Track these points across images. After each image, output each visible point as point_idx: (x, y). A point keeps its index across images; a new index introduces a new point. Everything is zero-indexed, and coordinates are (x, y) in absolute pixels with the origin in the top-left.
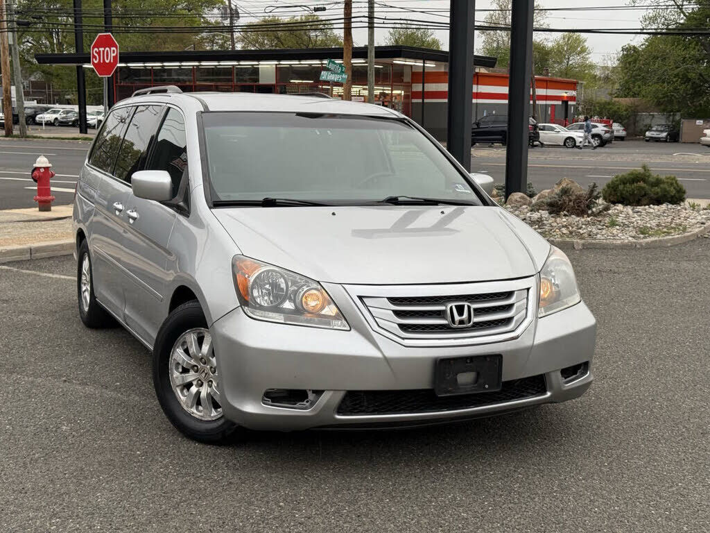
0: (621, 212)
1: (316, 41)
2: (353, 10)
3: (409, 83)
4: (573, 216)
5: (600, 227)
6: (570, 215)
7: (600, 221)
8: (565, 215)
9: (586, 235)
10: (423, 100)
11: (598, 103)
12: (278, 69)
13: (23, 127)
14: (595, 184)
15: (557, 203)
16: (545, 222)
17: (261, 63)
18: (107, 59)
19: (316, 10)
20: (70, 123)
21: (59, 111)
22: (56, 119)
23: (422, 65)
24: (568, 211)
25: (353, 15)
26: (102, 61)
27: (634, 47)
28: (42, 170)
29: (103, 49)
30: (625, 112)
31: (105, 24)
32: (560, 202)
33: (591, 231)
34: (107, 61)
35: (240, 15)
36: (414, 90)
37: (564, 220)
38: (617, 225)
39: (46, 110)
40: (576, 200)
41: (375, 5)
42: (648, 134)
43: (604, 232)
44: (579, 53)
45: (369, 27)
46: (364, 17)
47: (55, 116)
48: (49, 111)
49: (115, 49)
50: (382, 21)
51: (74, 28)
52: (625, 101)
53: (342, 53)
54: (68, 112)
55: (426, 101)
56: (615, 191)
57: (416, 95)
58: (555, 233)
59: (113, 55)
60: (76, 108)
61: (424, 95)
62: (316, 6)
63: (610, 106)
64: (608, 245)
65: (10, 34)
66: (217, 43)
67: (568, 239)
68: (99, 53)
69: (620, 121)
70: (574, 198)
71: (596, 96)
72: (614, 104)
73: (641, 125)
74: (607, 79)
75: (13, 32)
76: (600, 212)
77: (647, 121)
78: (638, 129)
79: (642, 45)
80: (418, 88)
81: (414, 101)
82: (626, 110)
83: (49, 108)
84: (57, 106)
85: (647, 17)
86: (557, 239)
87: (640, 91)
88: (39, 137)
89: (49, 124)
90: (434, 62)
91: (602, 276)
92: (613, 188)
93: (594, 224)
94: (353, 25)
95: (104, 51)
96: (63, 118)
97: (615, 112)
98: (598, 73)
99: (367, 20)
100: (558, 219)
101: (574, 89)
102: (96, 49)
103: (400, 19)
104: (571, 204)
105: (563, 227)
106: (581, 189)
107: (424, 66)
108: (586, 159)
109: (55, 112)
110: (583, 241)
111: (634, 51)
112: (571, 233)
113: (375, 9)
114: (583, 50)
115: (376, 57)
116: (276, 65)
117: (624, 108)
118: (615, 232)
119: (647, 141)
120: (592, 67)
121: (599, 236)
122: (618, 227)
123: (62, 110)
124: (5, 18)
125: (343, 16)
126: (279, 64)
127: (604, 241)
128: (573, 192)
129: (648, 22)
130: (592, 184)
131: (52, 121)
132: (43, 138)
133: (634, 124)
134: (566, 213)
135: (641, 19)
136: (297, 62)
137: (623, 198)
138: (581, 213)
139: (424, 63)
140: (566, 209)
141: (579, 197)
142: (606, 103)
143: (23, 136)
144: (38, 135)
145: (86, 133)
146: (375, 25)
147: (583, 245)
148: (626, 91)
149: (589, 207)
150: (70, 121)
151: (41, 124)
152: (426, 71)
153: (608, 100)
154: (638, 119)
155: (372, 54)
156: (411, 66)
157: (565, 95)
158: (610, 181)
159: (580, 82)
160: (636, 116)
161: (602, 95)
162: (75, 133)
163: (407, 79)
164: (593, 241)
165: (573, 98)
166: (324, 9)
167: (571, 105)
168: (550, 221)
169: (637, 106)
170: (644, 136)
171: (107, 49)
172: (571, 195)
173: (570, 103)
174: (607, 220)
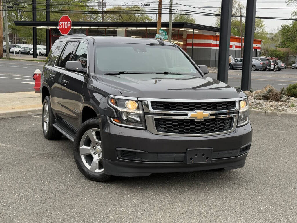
0: (295, 101)
1: (138, 18)
2: (162, 6)
3: (186, 39)
4: (274, 102)
5: (287, 107)
6: (273, 101)
7: (287, 104)
8: (270, 101)
9: (282, 110)
10: (193, 47)
11: (270, 50)
12: (126, 31)
13: (8, 54)
14: (284, 88)
15: (267, 96)
16: (262, 104)
17: (118, 28)
18: (66, 27)
19: (146, 5)
20: (26, 53)
21: (21, 47)
22: (20, 51)
23: (193, 31)
24: (272, 99)
25: (162, 8)
26: (63, 28)
27: (287, 26)
28: (38, 75)
29: (64, 22)
30: (283, 55)
31: (47, 8)
32: (268, 96)
33: (283, 109)
34: (66, 28)
35: (107, 6)
36: (188, 42)
37: (271, 103)
38: (295, 106)
39: (15, 46)
40: (275, 94)
41: (173, 4)
42: (293, 65)
43: (289, 109)
44: (261, 27)
45: (170, 14)
46: (168, 9)
47: (19, 49)
48: (16, 47)
49: (69, 22)
50: (176, 11)
51: (32, 10)
52: (283, 50)
53: (157, 25)
54: (25, 48)
55: (194, 47)
56: (290, 91)
57: (189, 44)
58: (267, 109)
59: (69, 25)
60: (31, 46)
61: (193, 44)
62: (145, 3)
63: (276, 52)
64: (292, 115)
65: (4, 12)
66: (93, 18)
67: (274, 112)
68: (62, 24)
69: (280, 59)
70: (274, 94)
71: (269, 48)
72: (277, 51)
73: (290, 61)
74: (272, 39)
75: (5, 10)
76: (286, 100)
77: (293, 59)
78: (289, 63)
79: (291, 24)
80: (190, 41)
81: (188, 47)
82: (283, 54)
83: (16, 46)
84: (20, 45)
85: (294, 12)
86: (270, 112)
87: (290, 46)
88: (15, 59)
89: (17, 53)
90: (197, 30)
91: (293, 128)
92: (289, 90)
93: (284, 105)
94: (162, 12)
95: (64, 24)
96: (23, 50)
97: (278, 55)
98: (268, 36)
99: (169, 10)
100: (268, 103)
101: (260, 44)
102: (61, 22)
103: (184, 10)
104: (273, 96)
105: (271, 106)
106: (277, 90)
107: (193, 32)
108: (268, 76)
109: (19, 48)
110: (281, 113)
111: (287, 27)
112: (275, 109)
113: (173, 6)
114: (262, 26)
115: (172, 27)
116: (125, 29)
117: (282, 53)
118: (294, 109)
119: (293, 68)
120: (266, 33)
121: (287, 111)
122: (295, 107)
123: (22, 47)
124: (2, 4)
125: (158, 8)
126: (127, 29)
127: (291, 113)
128: (274, 91)
129: (294, 14)
130: (282, 88)
131: (18, 52)
132: (17, 60)
133: (287, 60)
134: (271, 100)
135: (291, 12)
136: (135, 28)
137: (294, 95)
138: (277, 100)
139: (193, 30)
140: (271, 99)
141: (277, 93)
142: (274, 50)
143: (8, 58)
144: (15, 58)
145: (36, 58)
146: (173, 13)
147: (281, 114)
148: (283, 45)
149: (281, 98)
150: (26, 52)
151: (13, 53)
152: (194, 34)
153: (275, 49)
154: (289, 58)
155: (170, 26)
156: (187, 31)
157: (256, 46)
158: (288, 87)
159: (262, 40)
160: (288, 57)
161: (272, 47)
162: (31, 57)
163: (185, 37)
164: (286, 113)
165: (259, 48)
166: (149, 5)
167: (259, 51)
168: (264, 104)
169: (288, 52)
170: (292, 66)
171: (66, 22)
172: (273, 92)
173: (258, 50)
174: (290, 104)
